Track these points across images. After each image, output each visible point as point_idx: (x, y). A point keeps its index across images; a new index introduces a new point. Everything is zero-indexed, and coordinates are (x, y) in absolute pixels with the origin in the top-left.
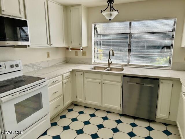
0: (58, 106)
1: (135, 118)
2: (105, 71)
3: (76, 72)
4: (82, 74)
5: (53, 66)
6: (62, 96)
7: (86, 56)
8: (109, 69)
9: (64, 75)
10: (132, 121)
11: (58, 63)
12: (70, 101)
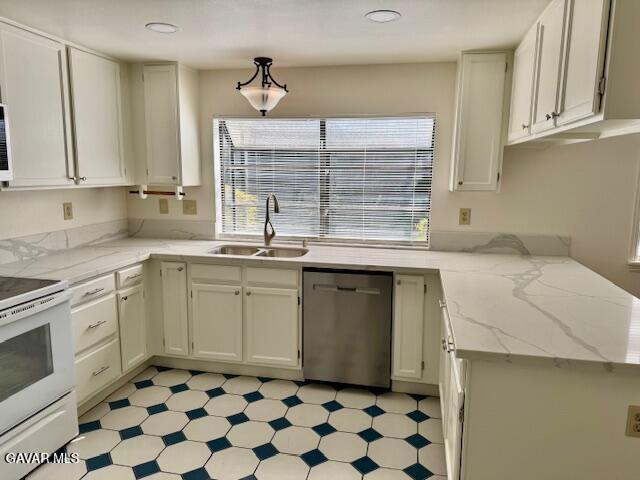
0: (103, 369)
1: (338, 386)
2: (253, 257)
3: (163, 264)
4: (180, 269)
5: (85, 247)
6: (117, 340)
7: (196, 213)
8: (267, 251)
9: (120, 272)
10: (329, 396)
11: (101, 238)
12: (142, 355)
